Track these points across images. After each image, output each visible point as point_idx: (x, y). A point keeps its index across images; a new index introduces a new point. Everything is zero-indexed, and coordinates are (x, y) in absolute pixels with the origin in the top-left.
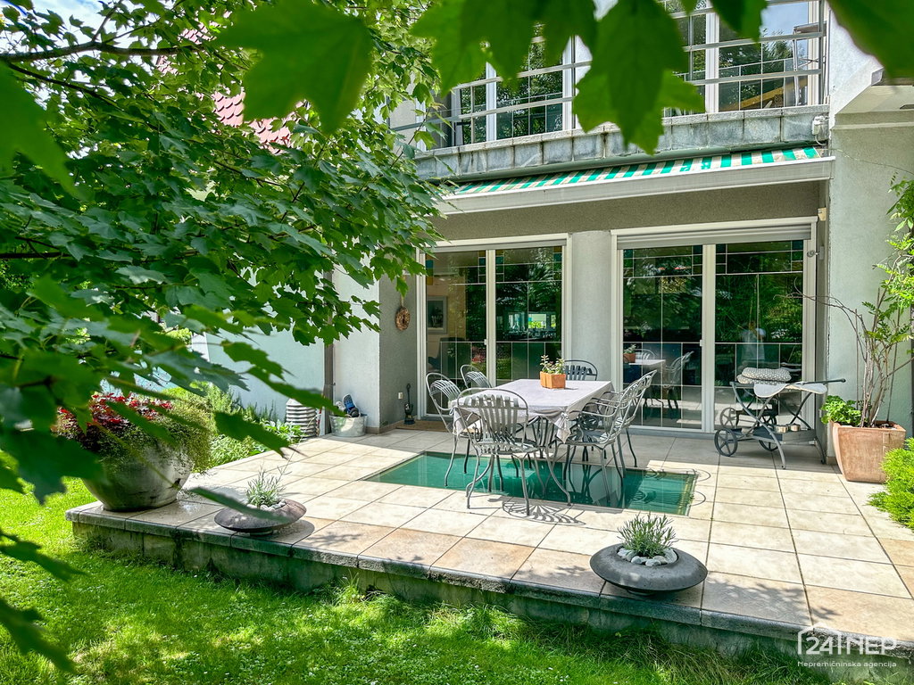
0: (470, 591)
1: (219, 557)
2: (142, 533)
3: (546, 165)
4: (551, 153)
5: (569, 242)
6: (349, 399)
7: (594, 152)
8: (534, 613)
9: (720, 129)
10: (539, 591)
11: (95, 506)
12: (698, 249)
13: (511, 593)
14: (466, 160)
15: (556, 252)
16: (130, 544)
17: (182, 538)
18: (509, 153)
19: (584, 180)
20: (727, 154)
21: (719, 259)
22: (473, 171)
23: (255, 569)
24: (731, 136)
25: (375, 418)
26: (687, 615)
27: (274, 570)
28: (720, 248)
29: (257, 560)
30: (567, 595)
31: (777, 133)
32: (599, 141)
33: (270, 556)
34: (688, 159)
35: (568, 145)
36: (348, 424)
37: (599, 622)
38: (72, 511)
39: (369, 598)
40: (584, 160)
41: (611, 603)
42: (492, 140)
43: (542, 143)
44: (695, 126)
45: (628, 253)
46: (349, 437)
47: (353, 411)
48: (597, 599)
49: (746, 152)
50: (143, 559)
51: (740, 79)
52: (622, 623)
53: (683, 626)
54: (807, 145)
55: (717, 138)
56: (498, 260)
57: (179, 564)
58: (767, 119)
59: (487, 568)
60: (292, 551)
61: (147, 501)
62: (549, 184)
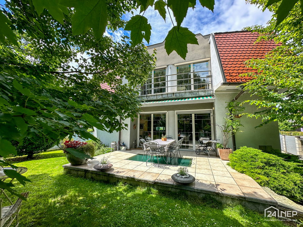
0: (146, 184)
1: (94, 176)
2: (78, 170)
3: (163, 98)
4: (163, 96)
5: (167, 112)
6: (123, 143)
7: (171, 96)
8: (160, 188)
9: (194, 93)
10: (161, 183)
11: (69, 164)
12: (191, 115)
13: (156, 184)
14: (148, 97)
15: (165, 115)
16: (75, 173)
17: (86, 171)
18: (156, 96)
19: (170, 101)
20: (196, 97)
21: (195, 117)
22: (149, 99)
23: (101, 178)
24: (196, 94)
25: (129, 147)
26: (191, 189)
27: (105, 179)
28: (195, 114)
29: (102, 176)
30: (166, 184)
31: (204, 94)
32: (172, 94)
33: (105, 175)
34: (189, 98)
35: (167, 95)
36: (123, 148)
37: (173, 190)
38: (64, 165)
39: (125, 185)
40: (170, 98)
41: (176, 186)
42: (153, 94)
43: (162, 94)
44: (190, 92)
45: (178, 115)
46: (123, 151)
47: (124, 145)
48: (173, 185)
49: (199, 97)
50: (77, 176)
51: (197, 84)
52: (178, 191)
53: (191, 191)
54: (210, 96)
55: (194, 94)
56: (154, 116)
57: (85, 177)
58: (202, 91)
59: (150, 178)
60: (109, 174)
61: (80, 163)
62: (163, 102)
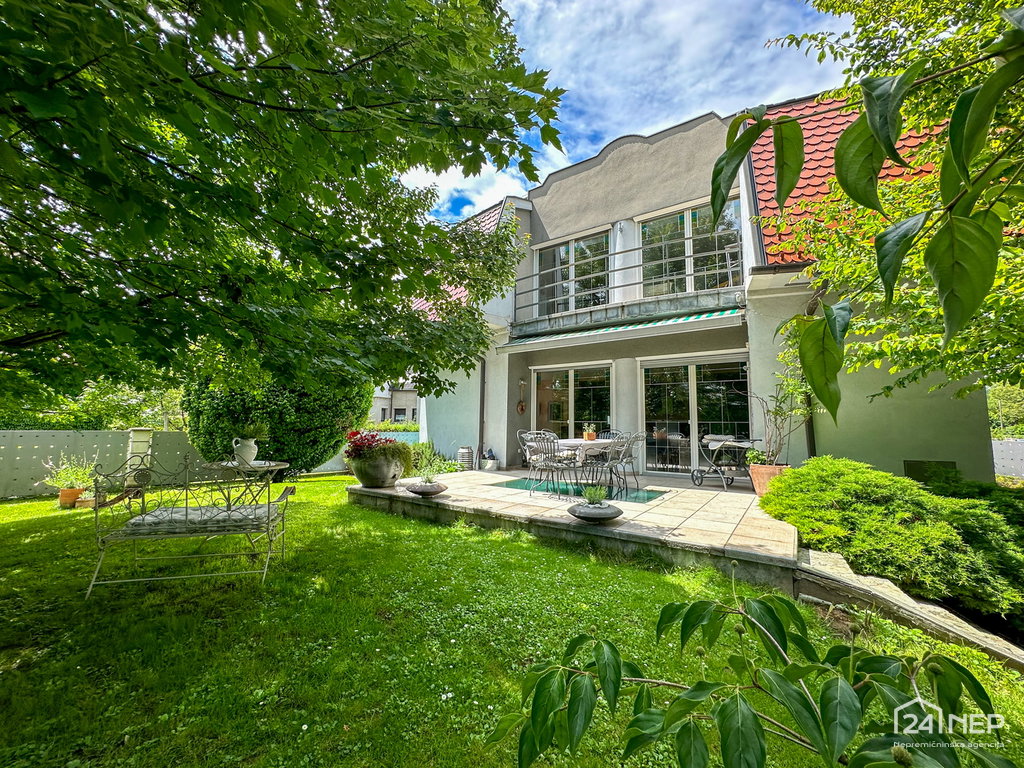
0: (512, 523)
1: (408, 508)
2: (376, 497)
3: (593, 323)
4: (595, 317)
5: (614, 364)
6: (490, 451)
7: (617, 316)
8: (542, 534)
9: (684, 301)
10: (543, 522)
11: (359, 485)
12: (686, 368)
13: (531, 524)
14: (552, 322)
15: (606, 371)
16: (371, 502)
17: (392, 499)
18: (574, 317)
19: (611, 330)
20: (690, 315)
21: (698, 373)
22: (556, 328)
23: (422, 514)
24: (691, 305)
26: (608, 532)
27: (430, 514)
28: (699, 367)
29: (423, 509)
30: (555, 524)
31: (717, 302)
32: (620, 310)
33: (429, 507)
34: (669, 317)
35: (604, 313)
36: (489, 464)
37: (570, 537)
38: (350, 486)
39: (470, 526)
40: (613, 320)
41: (575, 527)
42: (572, 310)
43: (591, 312)
44: (670, 300)
45: (647, 371)
47: (492, 457)
48: (568, 525)
49: (700, 313)
50: (375, 509)
52: (580, 538)
53: (607, 538)
54: (735, 308)
55: (683, 306)
56: (576, 376)
57: (390, 511)
58: (707, 295)
59: (522, 514)
60: (438, 504)
61: (380, 484)
62: (592, 333)
